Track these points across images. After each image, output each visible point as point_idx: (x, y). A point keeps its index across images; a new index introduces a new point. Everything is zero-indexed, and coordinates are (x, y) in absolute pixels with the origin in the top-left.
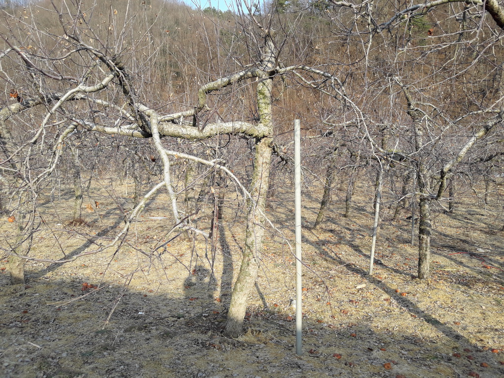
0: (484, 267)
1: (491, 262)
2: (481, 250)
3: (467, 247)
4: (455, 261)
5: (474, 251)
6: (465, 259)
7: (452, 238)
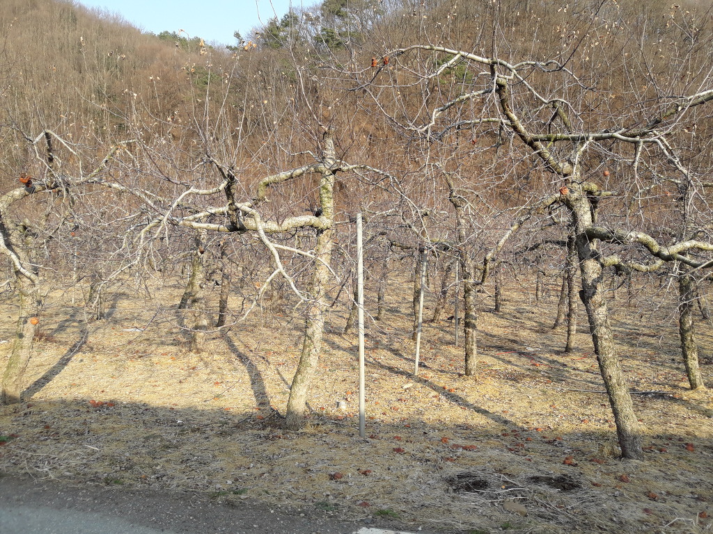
0: (533, 365)
1: (540, 360)
2: (530, 349)
3: (516, 346)
4: (503, 360)
5: (523, 351)
6: (513, 358)
7: (499, 338)
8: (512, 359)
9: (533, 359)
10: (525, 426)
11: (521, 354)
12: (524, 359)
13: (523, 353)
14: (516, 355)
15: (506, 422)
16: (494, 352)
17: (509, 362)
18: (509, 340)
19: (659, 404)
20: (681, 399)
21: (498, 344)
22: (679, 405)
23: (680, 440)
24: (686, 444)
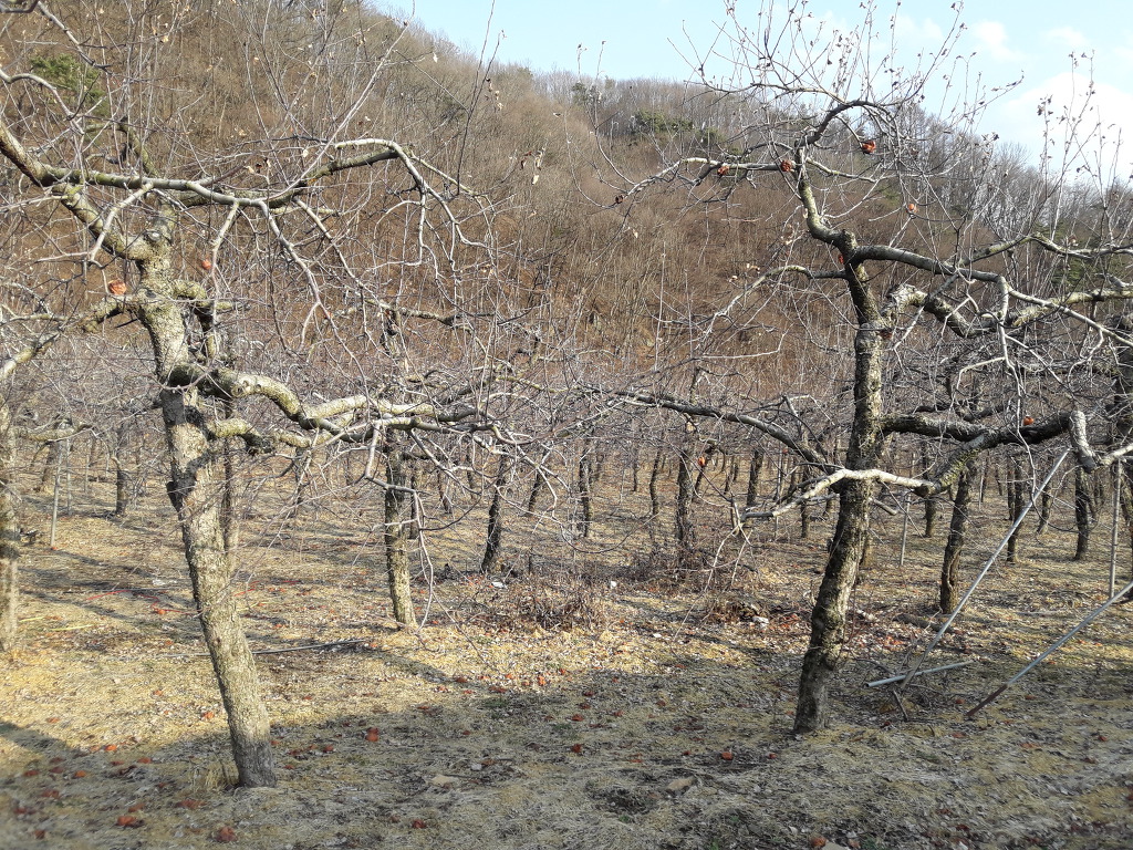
0: (154, 612)
1: (170, 602)
2: (158, 583)
3: (134, 580)
4: (98, 610)
5: (144, 587)
6: (118, 603)
7: (108, 566)
8: (116, 606)
9: (158, 601)
10: (84, 746)
11: (137, 593)
12: (140, 603)
13: (142, 592)
14: (125, 597)
15: (45, 743)
16: (85, 595)
17: (110, 612)
18: (125, 568)
19: (345, 663)
20: (379, 650)
21: (103, 577)
22: (374, 660)
23: (362, 723)
24: (369, 730)
